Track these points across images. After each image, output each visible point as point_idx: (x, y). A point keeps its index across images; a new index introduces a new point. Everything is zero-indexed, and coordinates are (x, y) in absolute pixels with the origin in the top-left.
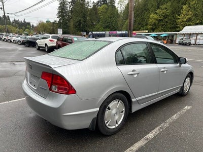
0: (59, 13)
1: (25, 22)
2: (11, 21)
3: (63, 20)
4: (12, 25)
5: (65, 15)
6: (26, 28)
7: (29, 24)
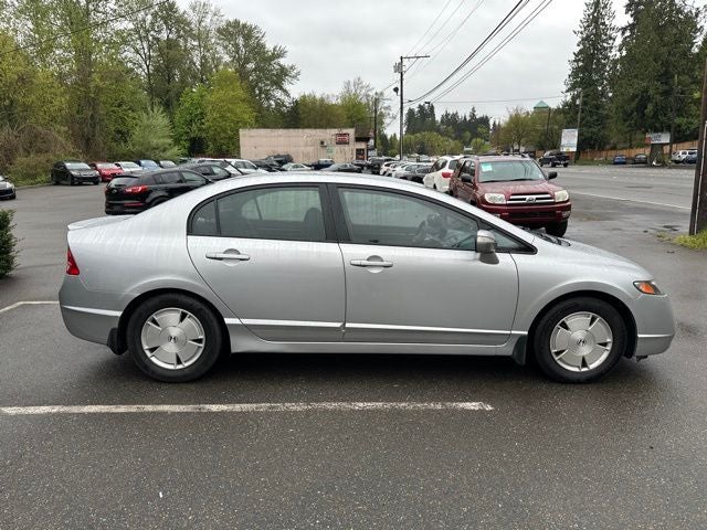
0: (575, 73)
1: (473, 116)
2: (438, 118)
3: (586, 96)
4: (438, 130)
5: (595, 77)
6: (476, 135)
7: (485, 121)
